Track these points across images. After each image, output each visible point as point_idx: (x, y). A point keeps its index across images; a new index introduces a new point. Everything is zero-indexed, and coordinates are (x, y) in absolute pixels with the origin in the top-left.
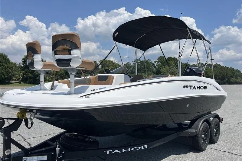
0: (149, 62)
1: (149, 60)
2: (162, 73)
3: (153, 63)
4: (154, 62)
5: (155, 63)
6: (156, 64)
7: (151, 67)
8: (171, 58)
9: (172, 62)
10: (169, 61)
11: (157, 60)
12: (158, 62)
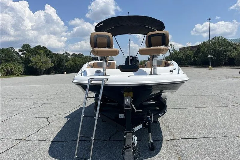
0: (11, 50)
1: (11, 47)
2: (33, 62)
3: (16, 52)
4: (18, 51)
5: (20, 51)
6: (20, 53)
7: (15, 56)
8: (40, 46)
9: (42, 51)
10: (38, 50)
11: (22, 49)
12: (23, 51)
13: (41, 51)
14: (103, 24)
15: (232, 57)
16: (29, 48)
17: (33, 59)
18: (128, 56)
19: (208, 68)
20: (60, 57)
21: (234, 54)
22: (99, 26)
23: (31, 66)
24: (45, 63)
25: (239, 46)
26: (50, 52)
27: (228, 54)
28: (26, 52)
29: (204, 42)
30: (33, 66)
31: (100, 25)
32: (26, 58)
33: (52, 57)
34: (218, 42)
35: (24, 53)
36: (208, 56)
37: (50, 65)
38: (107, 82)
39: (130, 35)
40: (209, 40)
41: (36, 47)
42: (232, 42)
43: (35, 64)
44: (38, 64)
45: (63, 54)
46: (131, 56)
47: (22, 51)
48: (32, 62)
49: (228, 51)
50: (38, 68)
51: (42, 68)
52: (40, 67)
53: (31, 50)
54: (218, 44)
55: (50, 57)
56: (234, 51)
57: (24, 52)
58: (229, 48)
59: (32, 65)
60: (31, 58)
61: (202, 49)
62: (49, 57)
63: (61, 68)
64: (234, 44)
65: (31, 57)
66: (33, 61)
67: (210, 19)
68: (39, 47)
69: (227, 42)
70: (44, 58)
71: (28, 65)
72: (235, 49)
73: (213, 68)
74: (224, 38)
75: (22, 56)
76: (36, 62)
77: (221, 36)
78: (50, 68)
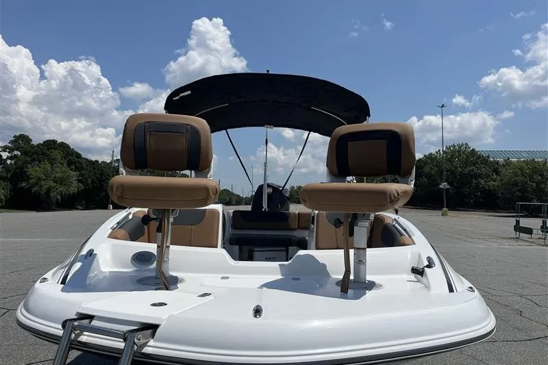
5: (4, 151)
6: (5, 155)
8: (54, 142)
9: (57, 154)
10: (48, 149)
11: (10, 145)
12: (13, 150)
13: (56, 152)
14: (189, 92)
15: (490, 191)
16: (29, 143)
17: (34, 171)
18: (263, 183)
19: (439, 213)
20: (102, 170)
21: (496, 183)
22: (177, 98)
23: (26, 187)
24: (62, 181)
25: (504, 166)
26: (78, 156)
27: (482, 182)
28: (19, 153)
29: (431, 154)
30: (30, 189)
31: (181, 95)
32: (17, 168)
33: (82, 168)
34: (460, 155)
35: (15, 155)
36: (440, 186)
37: (74, 187)
38: (151, 343)
39: (269, 129)
40: (439, 150)
41: (44, 142)
42: (488, 157)
43: (37, 184)
44: (43, 182)
45: (111, 163)
46: (269, 186)
47: (11, 150)
48: (28, 178)
49: (480, 176)
50: (42, 193)
51: (52, 194)
52: (49, 190)
53: (33, 148)
54: (459, 160)
55: (77, 169)
56: (495, 176)
57: (16, 152)
58: (484, 170)
59: (29, 185)
60: (27, 168)
61: (426, 169)
62: (73, 167)
63: (101, 195)
64: (494, 161)
65: (29, 165)
66: (31, 177)
67: (443, 106)
68: (51, 144)
69: (479, 157)
70: (61, 170)
71: (19, 186)
72: (496, 171)
73: (451, 213)
74: (471, 149)
75: (9, 162)
76: (39, 179)
77: (466, 144)
78: (74, 193)
